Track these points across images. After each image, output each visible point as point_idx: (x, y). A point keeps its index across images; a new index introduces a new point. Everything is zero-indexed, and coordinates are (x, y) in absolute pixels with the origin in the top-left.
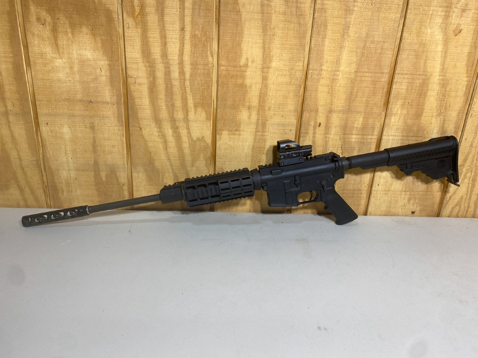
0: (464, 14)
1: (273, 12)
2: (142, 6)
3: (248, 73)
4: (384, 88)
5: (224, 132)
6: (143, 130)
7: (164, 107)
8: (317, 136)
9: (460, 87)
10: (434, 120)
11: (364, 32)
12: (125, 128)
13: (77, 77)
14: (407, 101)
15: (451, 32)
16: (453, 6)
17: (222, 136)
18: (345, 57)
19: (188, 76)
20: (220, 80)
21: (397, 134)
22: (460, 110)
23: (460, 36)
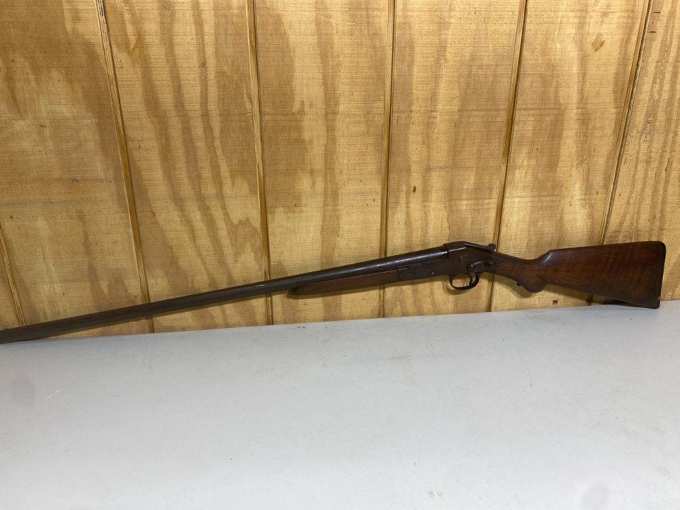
0: (606, 20)
1: (334, 32)
2: (140, 35)
3: (306, 123)
4: (501, 131)
5: (277, 210)
6: (157, 215)
7: (186, 180)
8: (412, 205)
9: (607, 122)
10: (574, 171)
11: (467, 52)
12: (131, 215)
13: (51, 145)
14: (535, 147)
15: (590, 46)
16: (590, 9)
17: (276, 216)
18: (444, 90)
19: (217, 133)
20: (265, 135)
21: (524, 194)
22: (609, 154)
23: (603, 50)
